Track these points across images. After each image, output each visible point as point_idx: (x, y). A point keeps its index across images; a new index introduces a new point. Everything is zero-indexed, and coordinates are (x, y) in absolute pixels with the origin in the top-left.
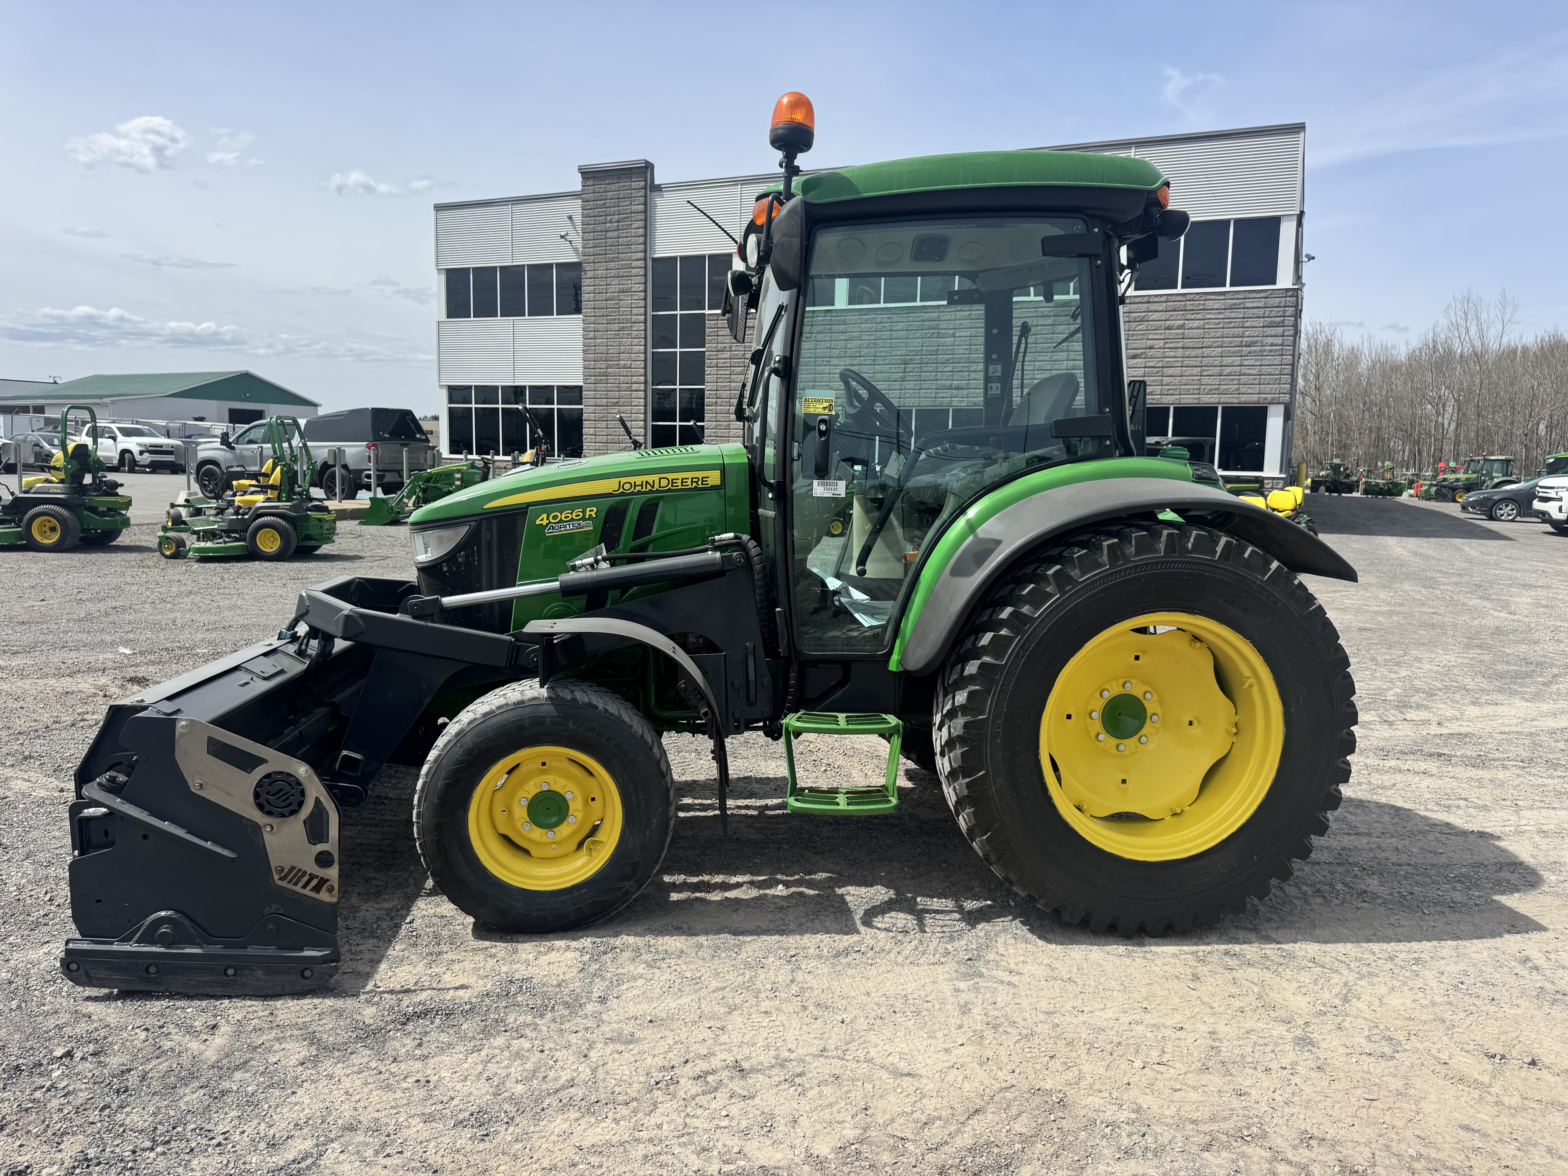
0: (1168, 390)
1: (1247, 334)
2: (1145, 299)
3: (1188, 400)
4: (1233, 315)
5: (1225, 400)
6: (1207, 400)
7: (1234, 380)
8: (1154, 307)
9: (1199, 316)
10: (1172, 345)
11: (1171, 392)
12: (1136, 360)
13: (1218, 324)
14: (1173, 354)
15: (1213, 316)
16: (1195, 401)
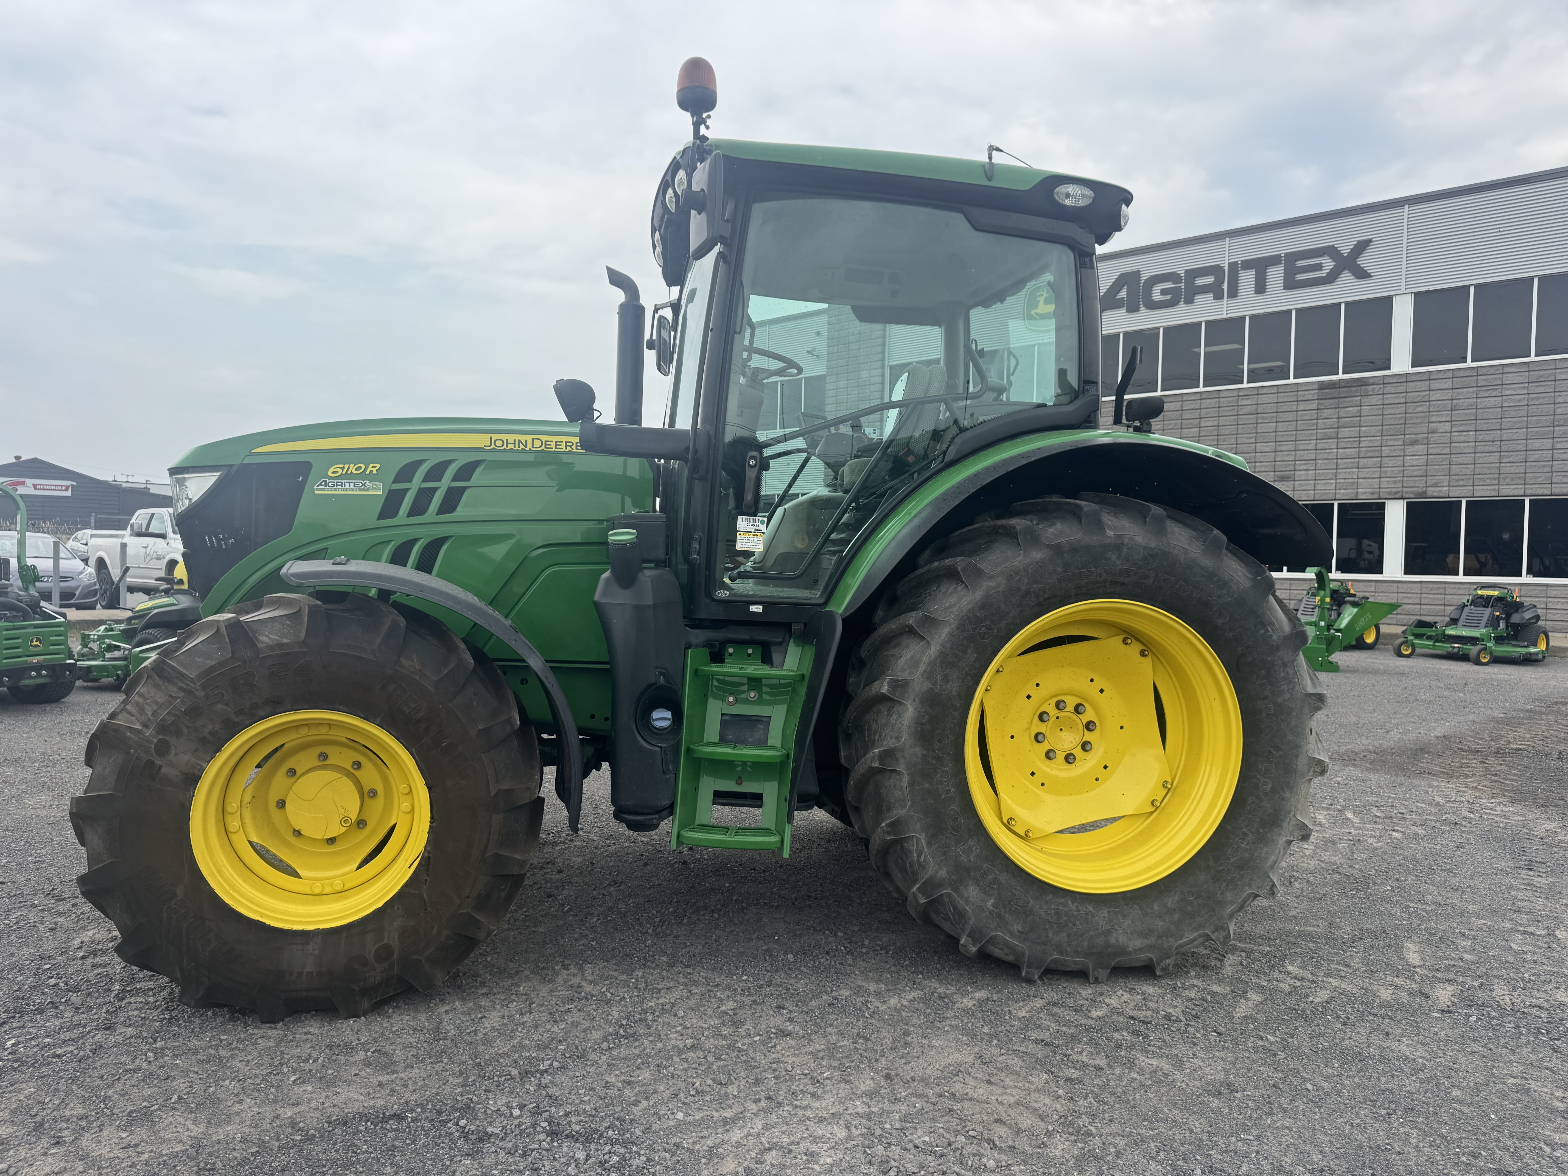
0: (1458, 480)
1: (1559, 411)
2: (1426, 377)
3: (1485, 492)
4: (1542, 390)
5: (1534, 492)
6: (1509, 491)
7: (1544, 466)
8: (1435, 385)
9: (1495, 393)
10: (1461, 428)
11: (1461, 483)
12: (1416, 447)
13: (1519, 401)
14: (1462, 439)
15: (1513, 393)
16: (1493, 494)
